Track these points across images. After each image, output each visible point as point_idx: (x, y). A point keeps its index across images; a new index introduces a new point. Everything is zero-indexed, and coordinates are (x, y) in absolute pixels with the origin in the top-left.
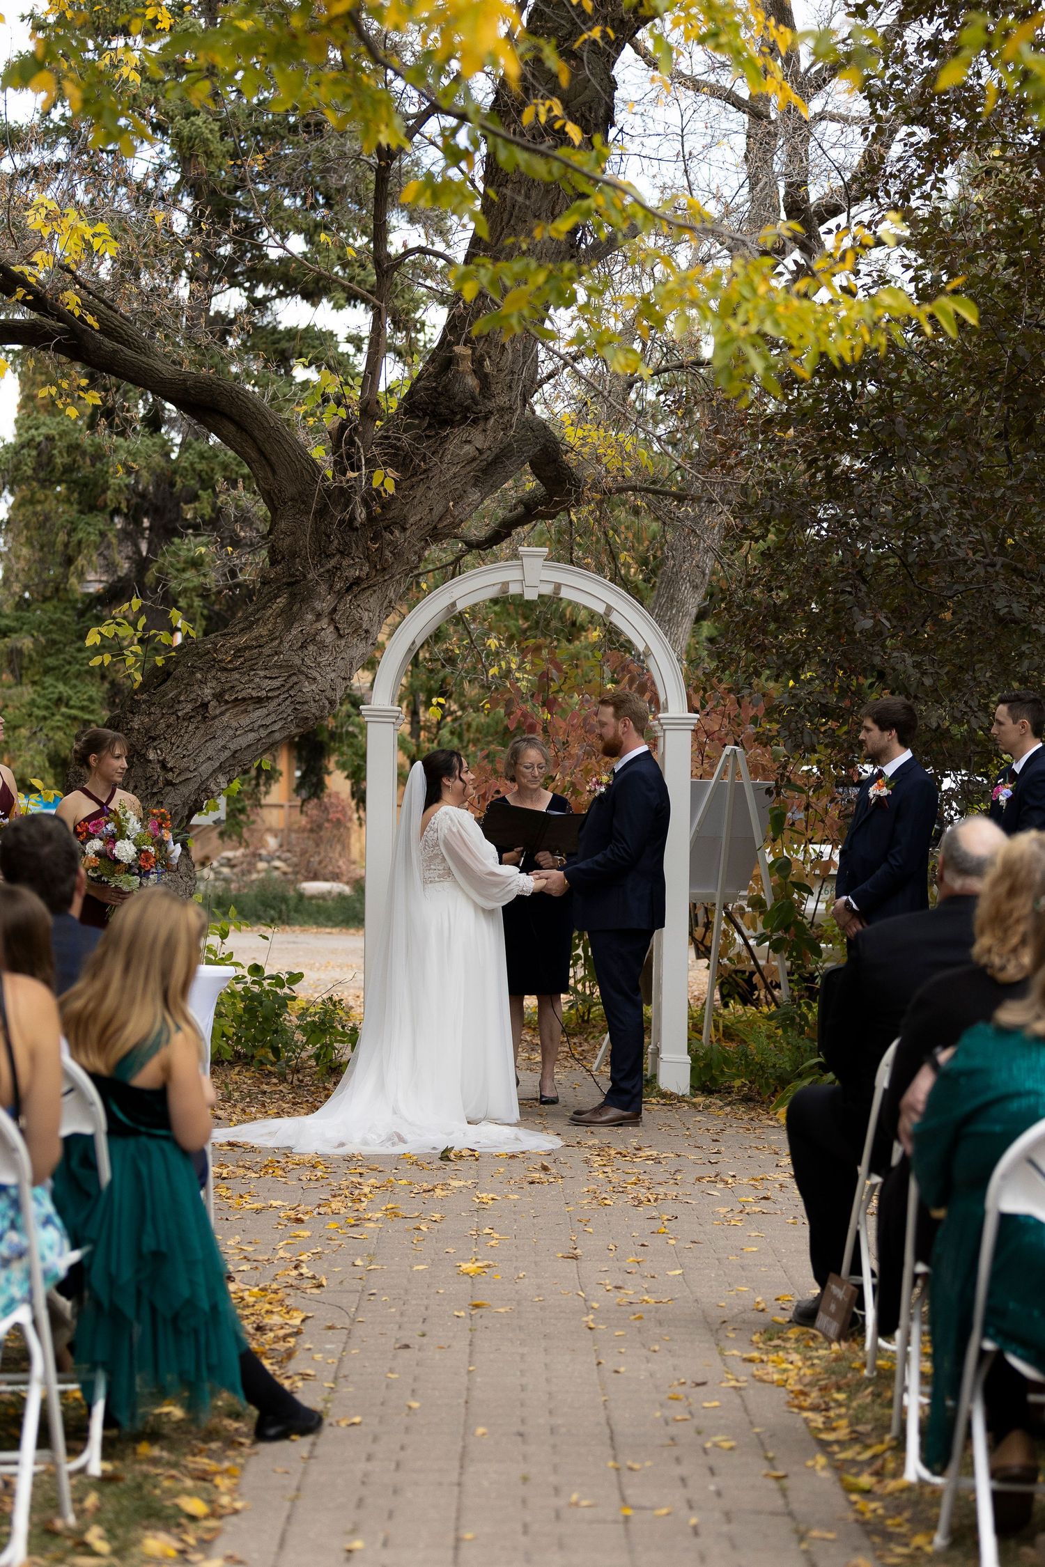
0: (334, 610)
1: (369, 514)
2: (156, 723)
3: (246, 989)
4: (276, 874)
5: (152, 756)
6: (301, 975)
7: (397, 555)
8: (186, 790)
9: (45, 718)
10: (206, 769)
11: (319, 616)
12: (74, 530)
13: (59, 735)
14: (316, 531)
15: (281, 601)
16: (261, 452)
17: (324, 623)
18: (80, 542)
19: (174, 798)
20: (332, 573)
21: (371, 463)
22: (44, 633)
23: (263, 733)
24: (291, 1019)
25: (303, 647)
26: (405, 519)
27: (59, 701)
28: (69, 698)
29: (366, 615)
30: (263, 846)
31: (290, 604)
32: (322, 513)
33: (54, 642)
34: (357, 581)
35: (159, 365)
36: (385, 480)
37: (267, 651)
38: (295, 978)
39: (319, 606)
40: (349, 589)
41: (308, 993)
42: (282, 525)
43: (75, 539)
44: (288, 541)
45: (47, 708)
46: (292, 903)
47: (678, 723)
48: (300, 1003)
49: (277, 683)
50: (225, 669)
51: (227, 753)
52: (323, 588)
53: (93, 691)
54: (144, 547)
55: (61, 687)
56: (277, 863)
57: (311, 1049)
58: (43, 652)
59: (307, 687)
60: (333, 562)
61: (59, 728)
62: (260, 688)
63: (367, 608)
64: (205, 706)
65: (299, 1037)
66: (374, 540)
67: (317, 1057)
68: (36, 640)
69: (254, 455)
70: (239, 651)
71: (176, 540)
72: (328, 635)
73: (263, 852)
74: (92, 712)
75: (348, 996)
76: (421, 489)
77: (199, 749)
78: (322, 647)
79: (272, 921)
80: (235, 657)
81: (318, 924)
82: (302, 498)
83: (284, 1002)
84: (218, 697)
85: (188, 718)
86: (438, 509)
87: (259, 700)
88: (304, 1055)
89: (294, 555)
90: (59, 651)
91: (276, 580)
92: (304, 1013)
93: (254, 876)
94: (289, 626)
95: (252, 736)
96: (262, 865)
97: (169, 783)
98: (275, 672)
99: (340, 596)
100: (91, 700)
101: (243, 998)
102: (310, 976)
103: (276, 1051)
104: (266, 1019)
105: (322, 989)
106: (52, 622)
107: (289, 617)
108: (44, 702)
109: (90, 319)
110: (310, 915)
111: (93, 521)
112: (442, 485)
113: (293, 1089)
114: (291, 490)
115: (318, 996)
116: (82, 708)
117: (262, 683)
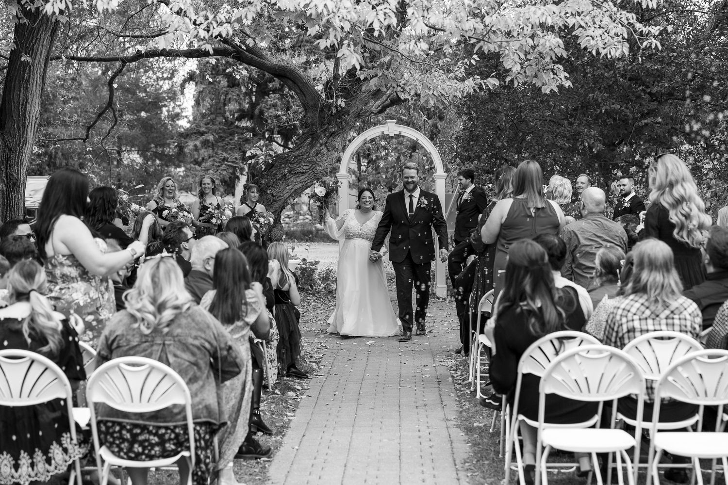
0: (326, 142)
1: (337, 110)
2: (270, 181)
3: (301, 266)
4: (307, 221)
5: (268, 192)
6: (319, 262)
7: (347, 124)
8: (280, 203)
9: (219, 166)
10: (286, 195)
11: (321, 145)
12: (227, 94)
13: (224, 173)
14: (320, 117)
15: (309, 140)
16: (301, 91)
17: (323, 147)
18: (230, 99)
19: (276, 205)
20: (325, 130)
21: (337, 97)
22: (217, 134)
23: (304, 183)
24: (316, 276)
25: (317, 155)
26: (349, 111)
27: (225, 159)
28: (228, 158)
29: (337, 144)
30: (301, 210)
31: (312, 141)
32: (322, 111)
33: (221, 137)
34: (334, 133)
35: (267, 62)
36: (341, 102)
37: (305, 157)
38: (317, 263)
39: (321, 141)
40: (331, 135)
41: (321, 268)
42: (309, 115)
43: (228, 98)
44: (310, 120)
45: (220, 162)
46: (314, 234)
47: (440, 177)
48: (319, 271)
49: (308, 167)
50: (291, 163)
51: (293, 190)
52: (322, 136)
53: (236, 155)
54: (254, 99)
55: (225, 154)
56: (307, 216)
57: (323, 286)
58: (217, 141)
59: (318, 168)
60: (326, 127)
61: (225, 170)
62: (303, 169)
63: (338, 142)
64: (285, 175)
65: (319, 282)
66: (339, 119)
67: (325, 288)
68: (214, 136)
69: (299, 91)
70: (296, 157)
71: (266, 97)
72: (325, 151)
73: (302, 212)
74: (237, 163)
75: (335, 268)
76: (354, 102)
77: (284, 189)
78: (323, 155)
79: (307, 241)
80: (295, 159)
81: (324, 241)
82: (315, 106)
83: (313, 271)
84: (289, 172)
85: (280, 179)
86: (360, 108)
87: (303, 173)
88: (321, 288)
89: (313, 125)
90: (223, 140)
91: (307, 133)
92: (320, 274)
93: (299, 222)
94: (312, 149)
95: (301, 184)
96: (301, 217)
97: (274, 201)
98: (308, 164)
99: (328, 138)
100: (236, 159)
101: (300, 270)
102: (322, 261)
103: (311, 287)
104: (308, 276)
105: (326, 266)
106: (220, 129)
107: (312, 145)
108: (219, 160)
109: (243, 47)
110: (321, 238)
111: (234, 90)
112: (361, 100)
113: (317, 299)
114: (311, 103)
115: (325, 268)
116: (233, 162)
117: (304, 167)
